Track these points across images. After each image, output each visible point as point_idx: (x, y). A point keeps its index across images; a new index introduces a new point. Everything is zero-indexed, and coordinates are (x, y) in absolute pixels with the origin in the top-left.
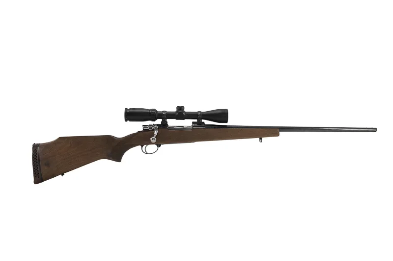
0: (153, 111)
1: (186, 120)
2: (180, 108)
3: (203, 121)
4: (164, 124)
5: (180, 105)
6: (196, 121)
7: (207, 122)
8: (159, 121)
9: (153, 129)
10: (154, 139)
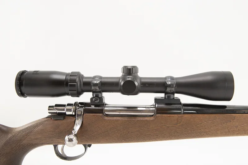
0: (72, 78)
1: (141, 94)
2: (129, 71)
3: (177, 96)
4: (98, 102)
5: (130, 64)
6: (162, 95)
7: (185, 99)
8: (86, 97)
9: (74, 114)
10: (71, 140)
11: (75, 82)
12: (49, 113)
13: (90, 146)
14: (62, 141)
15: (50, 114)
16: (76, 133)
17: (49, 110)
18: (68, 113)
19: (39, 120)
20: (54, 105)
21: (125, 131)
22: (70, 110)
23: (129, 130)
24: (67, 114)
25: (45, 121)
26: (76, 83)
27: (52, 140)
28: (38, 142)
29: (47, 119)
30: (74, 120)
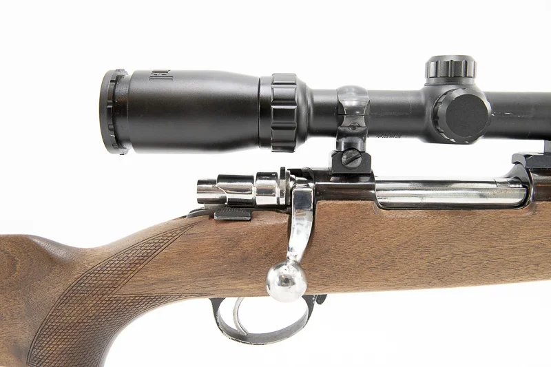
4: (357, 166)
8: (317, 152)
9: (282, 202)
10: (286, 281)
11: (293, 102)
12: (200, 201)
13: (321, 299)
14: (244, 287)
15: (202, 206)
16: (299, 259)
17: (199, 191)
18: (262, 201)
19: (167, 224)
20: (215, 178)
21: (443, 253)
22: (268, 192)
23: (455, 249)
24: (258, 203)
25: (191, 225)
26: (295, 104)
27: (213, 285)
28: (168, 290)
29: (197, 219)
30: (286, 221)
